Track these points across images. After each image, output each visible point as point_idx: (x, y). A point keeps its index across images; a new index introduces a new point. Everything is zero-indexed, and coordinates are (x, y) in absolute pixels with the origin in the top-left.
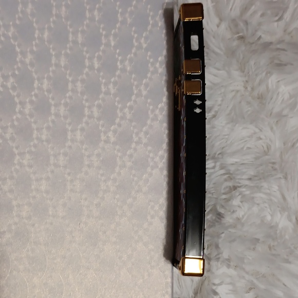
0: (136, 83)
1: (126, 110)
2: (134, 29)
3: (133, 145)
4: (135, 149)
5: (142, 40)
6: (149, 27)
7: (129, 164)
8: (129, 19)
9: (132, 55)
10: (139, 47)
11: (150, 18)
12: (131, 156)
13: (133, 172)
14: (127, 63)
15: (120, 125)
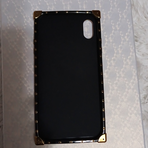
0: (115, 47)
1: (112, 61)
2: (112, 21)
3: (117, 78)
4: (118, 80)
5: (117, 26)
6: (120, 19)
7: (116, 88)
8: (109, 17)
9: (112, 34)
10: (116, 30)
11: (120, 15)
12: (116, 84)
13: (118, 92)
14: (110, 38)
15: (109, 69)
